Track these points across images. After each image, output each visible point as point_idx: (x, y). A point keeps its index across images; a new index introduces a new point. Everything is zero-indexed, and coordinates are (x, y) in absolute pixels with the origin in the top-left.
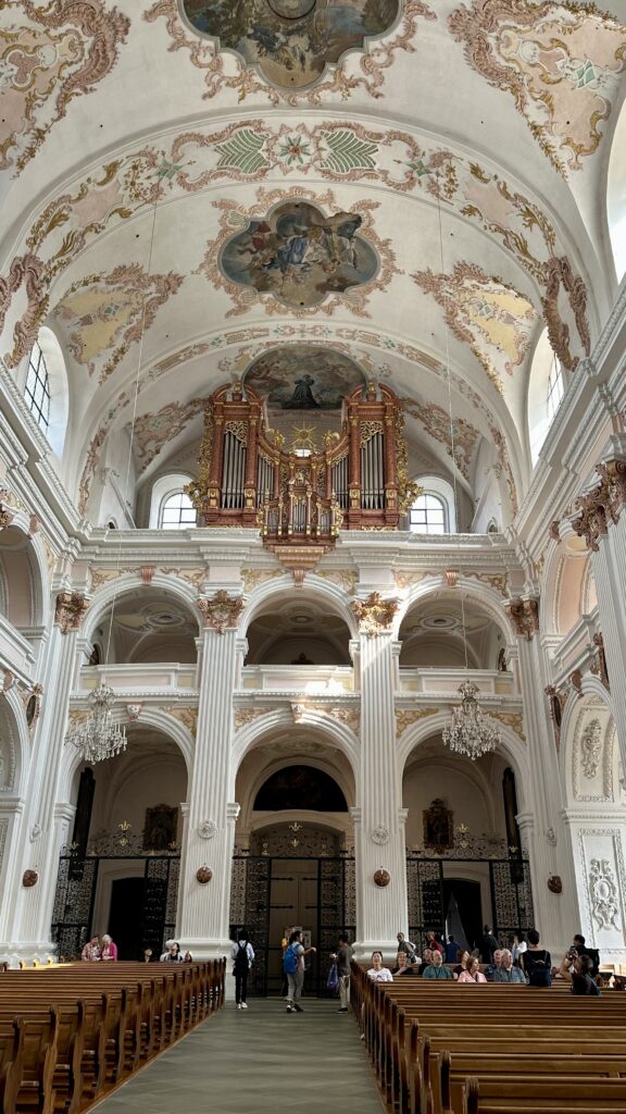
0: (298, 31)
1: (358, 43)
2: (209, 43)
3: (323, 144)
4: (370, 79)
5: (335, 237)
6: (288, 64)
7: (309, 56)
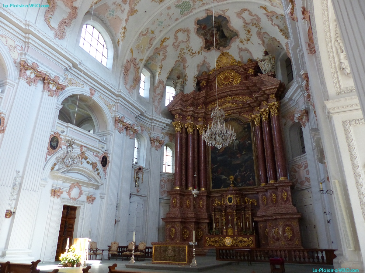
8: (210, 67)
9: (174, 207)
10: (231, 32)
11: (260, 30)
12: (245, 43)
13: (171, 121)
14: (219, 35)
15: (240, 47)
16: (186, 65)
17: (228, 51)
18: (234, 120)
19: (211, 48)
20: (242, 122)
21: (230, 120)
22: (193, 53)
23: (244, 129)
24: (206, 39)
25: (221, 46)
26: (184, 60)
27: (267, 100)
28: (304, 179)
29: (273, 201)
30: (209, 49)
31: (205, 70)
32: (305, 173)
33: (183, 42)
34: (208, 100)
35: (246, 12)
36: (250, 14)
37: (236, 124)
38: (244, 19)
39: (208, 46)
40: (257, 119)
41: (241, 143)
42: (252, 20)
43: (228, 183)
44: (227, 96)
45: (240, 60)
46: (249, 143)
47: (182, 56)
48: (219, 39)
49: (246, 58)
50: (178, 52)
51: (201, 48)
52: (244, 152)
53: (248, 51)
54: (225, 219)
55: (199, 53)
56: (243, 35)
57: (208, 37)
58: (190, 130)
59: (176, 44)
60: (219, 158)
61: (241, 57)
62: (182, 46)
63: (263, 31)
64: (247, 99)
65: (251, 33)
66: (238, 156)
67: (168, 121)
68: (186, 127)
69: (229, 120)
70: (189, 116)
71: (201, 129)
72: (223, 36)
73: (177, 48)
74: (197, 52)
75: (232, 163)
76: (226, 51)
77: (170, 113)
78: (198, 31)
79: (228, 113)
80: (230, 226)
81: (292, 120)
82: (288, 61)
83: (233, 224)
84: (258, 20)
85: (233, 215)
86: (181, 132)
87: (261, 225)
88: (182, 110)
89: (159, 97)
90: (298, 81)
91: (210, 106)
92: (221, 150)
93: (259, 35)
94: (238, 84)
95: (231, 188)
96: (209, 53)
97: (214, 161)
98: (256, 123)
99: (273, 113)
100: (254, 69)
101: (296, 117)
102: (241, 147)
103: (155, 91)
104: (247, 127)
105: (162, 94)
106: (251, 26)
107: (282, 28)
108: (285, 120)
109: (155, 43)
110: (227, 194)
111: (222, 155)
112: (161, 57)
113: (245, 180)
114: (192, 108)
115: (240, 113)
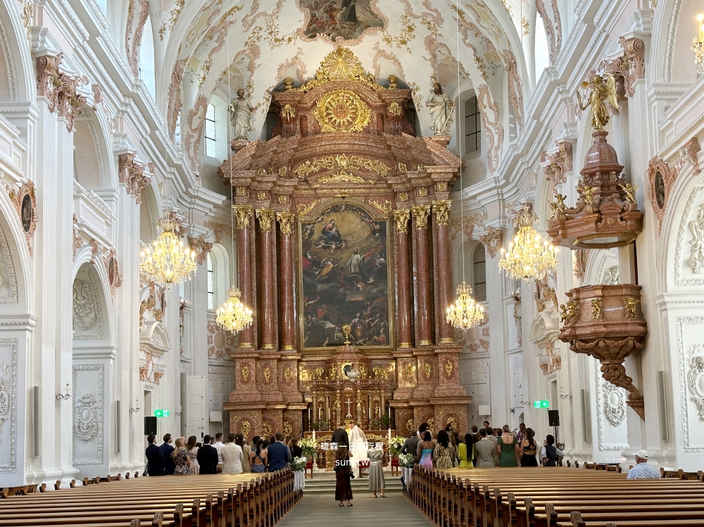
8: (305, 72)
9: (243, 382)
10: (370, 15)
11: (434, 36)
12: (394, 44)
13: (224, 198)
14: (343, 14)
15: (381, 48)
16: (257, 62)
17: (351, 48)
18: (353, 210)
19: (318, 34)
20: (370, 218)
21: (346, 209)
22: (277, 40)
23: (374, 232)
24: (313, 16)
25: (340, 34)
26: (255, 52)
27: (431, 187)
28: (477, 342)
29: (425, 375)
30: (313, 36)
31: (291, 74)
32: (481, 332)
33: (265, 14)
34: (298, 155)
36: (426, 4)
37: (358, 220)
38: (409, 5)
39: (312, 31)
40: (402, 219)
41: (366, 261)
42: (424, 14)
43: (337, 337)
44: (341, 154)
45: (373, 72)
46: (381, 264)
47: (254, 42)
48: (341, 21)
49: (387, 69)
50: (249, 34)
51: (298, 30)
52: (371, 280)
53: (396, 61)
54: (341, 404)
55: (290, 40)
56: (394, 28)
57: (320, 13)
58: (266, 224)
59: (250, 18)
60: (319, 287)
61: (377, 68)
62: (261, 22)
63: (439, 40)
64: (383, 168)
65: (413, 33)
66: (359, 286)
67: (220, 199)
68: (257, 216)
69: (343, 208)
70: (263, 191)
71: (284, 221)
72: (351, 17)
73: (250, 26)
74: (286, 38)
75: (347, 300)
76: (349, 47)
77: (221, 180)
79: (342, 193)
80: (349, 415)
81: (469, 234)
82: (471, 109)
83: (354, 412)
84: (439, 20)
85: (354, 397)
86: (249, 229)
87: (399, 414)
88: (253, 179)
89: (197, 136)
90: (496, 180)
91: (302, 169)
92: (325, 271)
93: (430, 42)
94: (366, 131)
95: (347, 348)
96: (313, 43)
97: (310, 291)
98: (401, 226)
99: (440, 220)
100: (402, 104)
101: (478, 233)
102: (366, 269)
103: (190, 123)
104: (380, 229)
105: (201, 129)
106: (417, 22)
107: (481, 55)
108: (453, 230)
109: (216, 21)
110: (343, 361)
111: (327, 281)
112: (214, 44)
113: (370, 334)
114: (273, 178)
115: (367, 197)
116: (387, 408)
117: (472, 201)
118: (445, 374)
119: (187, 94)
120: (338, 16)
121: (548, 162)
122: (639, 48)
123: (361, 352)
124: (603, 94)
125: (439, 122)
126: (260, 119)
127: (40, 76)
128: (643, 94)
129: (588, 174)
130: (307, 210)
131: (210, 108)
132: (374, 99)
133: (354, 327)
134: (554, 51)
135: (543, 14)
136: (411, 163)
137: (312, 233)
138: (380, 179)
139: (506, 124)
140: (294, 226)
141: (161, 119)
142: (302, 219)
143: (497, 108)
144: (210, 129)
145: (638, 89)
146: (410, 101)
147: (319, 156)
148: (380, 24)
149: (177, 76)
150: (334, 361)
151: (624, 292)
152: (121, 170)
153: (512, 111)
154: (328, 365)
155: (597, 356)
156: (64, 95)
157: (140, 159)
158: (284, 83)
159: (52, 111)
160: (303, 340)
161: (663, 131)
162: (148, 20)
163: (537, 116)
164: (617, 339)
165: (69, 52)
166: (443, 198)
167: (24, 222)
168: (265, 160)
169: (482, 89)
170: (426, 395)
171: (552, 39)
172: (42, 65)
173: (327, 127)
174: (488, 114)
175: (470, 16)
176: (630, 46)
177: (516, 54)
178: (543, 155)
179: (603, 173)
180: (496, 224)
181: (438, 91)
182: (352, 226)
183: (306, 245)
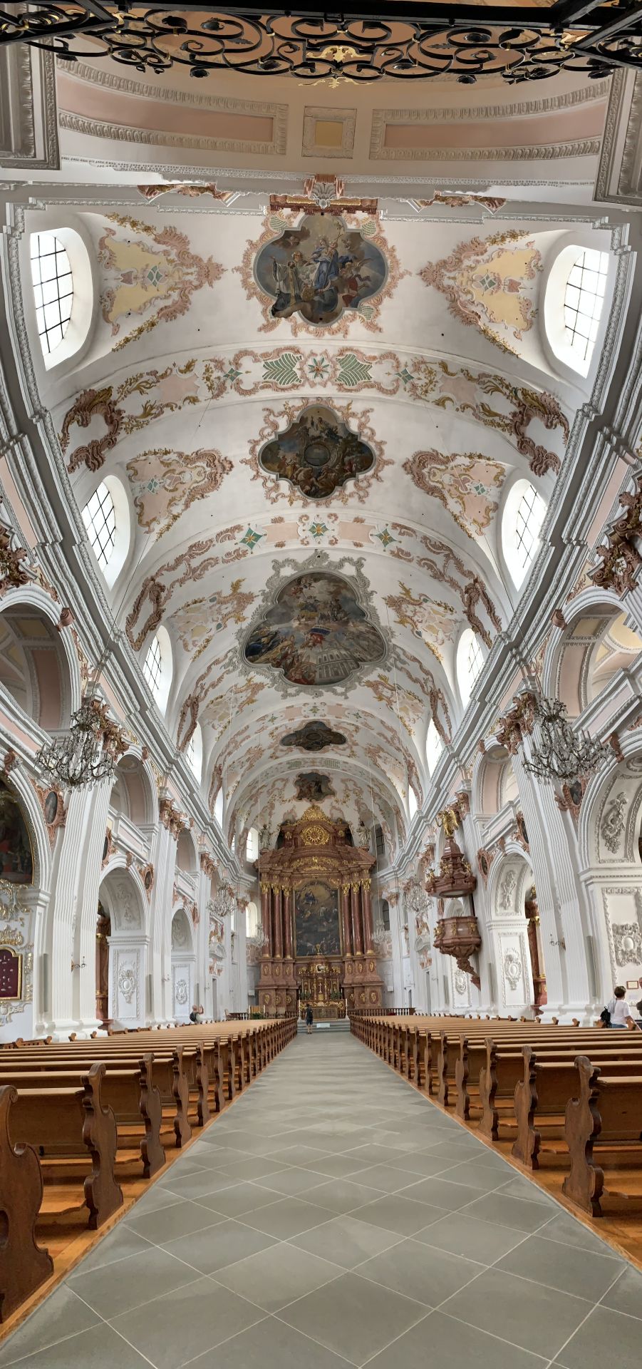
0: (314, 438)
1: (282, 437)
2: (364, 439)
3: (299, 373)
4: (272, 418)
5: (293, 292)
6: (321, 420)
7: (309, 425)
8: (297, 816)
9: (265, 975)
10: (329, 790)
11: (359, 800)
12: (340, 803)
13: (256, 878)
14: (316, 790)
15: (334, 805)
16: (273, 811)
17: (319, 805)
18: (321, 884)
19: (303, 798)
20: (330, 888)
21: (318, 884)
22: (283, 801)
23: (332, 895)
24: (301, 790)
25: (314, 799)
26: (272, 806)
27: (360, 872)
29: (359, 971)
30: (301, 799)
31: (290, 817)
33: (279, 789)
34: (294, 856)
35: (352, 783)
36: (355, 784)
37: (324, 889)
38: (346, 785)
39: (300, 797)
40: (346, 889)
41: (328, 910)
43: (314, 951)
44: (315, 856)
45: (330, 816)
46: (335, 912)
47: (273, 802)
48: (315, 792)
49: (337, 815)
50: (270, 798)
51: (294, 797)
52: (331, 921)
53: (341, 811)
54: (316, 986)
55: (290, 801)
56: (340, 796)
57: (305, 790)
58: (276, 892)
59: (270, 791)
60: (304, 924)
61: (332, 815)
62: (276, 792)
63: (362, 801)
64: (336, 863)
65: (349, 798)
66: (324, 924)
67: (253, 879)
68: (272, 888)
69: (316, 883)
70: (276, 875)
71: (286, 890)
72: (319, 790)
73: (271, 794)
74: (288, 800)
75: (318, 931)
77: (254, 869)
78: (296, 783)
79: (316, 876)
81: (381, 896)
82: (379, 833)
83: (323, 990)
84: (361, 792)
85: (323, 983)
86: (268, 894)
87: (347, 991)
88: (271, 869)
89: (242, 848)
90: (394, 868)
91: (295, 864)
92: (307, 916)
93: (357, 803)
94: (327, 844)
95: (319, 957)
96: (300, 803)
97: (299, 927)
98: (345, 892)
99: (366, 889)
100: (345, 831)
101: (385, 895)
102: (328, 915)
103: (240, 841)
104: (335, 894)
105: (245, 844)
106: (351, 793)
107: (382, 808)
108: (372, 894)
109: (254, 792)
110: (317, 963)
111: (307, 921)
112: (252, 802)
113: (330, 949)
114: (281, 868)
115: (328, 877)
116: (340, 988)
117: (381, 879)
118: (370, 969)
119: (238, 827)
120: (313, 790)
121: (421, 856)
122: (465, 798)
123: (326, 958)
124: (449, 819)
125: (363, 839)
126: (274, 839)
127: (161, 811)
128: (470, 818)
129: (445, 859)
130: (298, 884)
131: (250, 834)
132: (331, 829)
133: (322, 945)
134: (420, 802)
135: (413, 786)
136: (350, 860)
137: (300, 896)
138: (334, 868)
139: (397, 840)
140: (291, 892)
141: (224, 838)
142: (295, 888)
143: (392, 832)
144: (249, 844)
145: (467, 817)
146: (349, 830)
147: (304, 857)
148: (333, 793)
149: (234, 818)
150: (312, 963)
151: (468, 920)
152: (202, 861)
153: (399, 833)
154: (309, 965)
155: (455, 955)
156: (173, 820)
157: (211, 856)
158: (286, 822)
159: (166, 828)
160: (296, 953)
161: (484, 836)
162: (221, 789)
163: (414, 833)
164: (465, 945)
165: (178, 799)
166: (367, 878)
167: (146, 884)
168: (277, 859)
169: (384, 824)
170: (360, 981)
171: (418, 798)
172: (163, 805)
173: (308, 843)
174: (388, 836)
175: (376, 789)
176: (461, 796)
177: (400, 806)
178: (417, 853)
179: (453, 858)
180: (394, 891)
181: (362, 824)
182: (320, 892)
183: (297, 902)
